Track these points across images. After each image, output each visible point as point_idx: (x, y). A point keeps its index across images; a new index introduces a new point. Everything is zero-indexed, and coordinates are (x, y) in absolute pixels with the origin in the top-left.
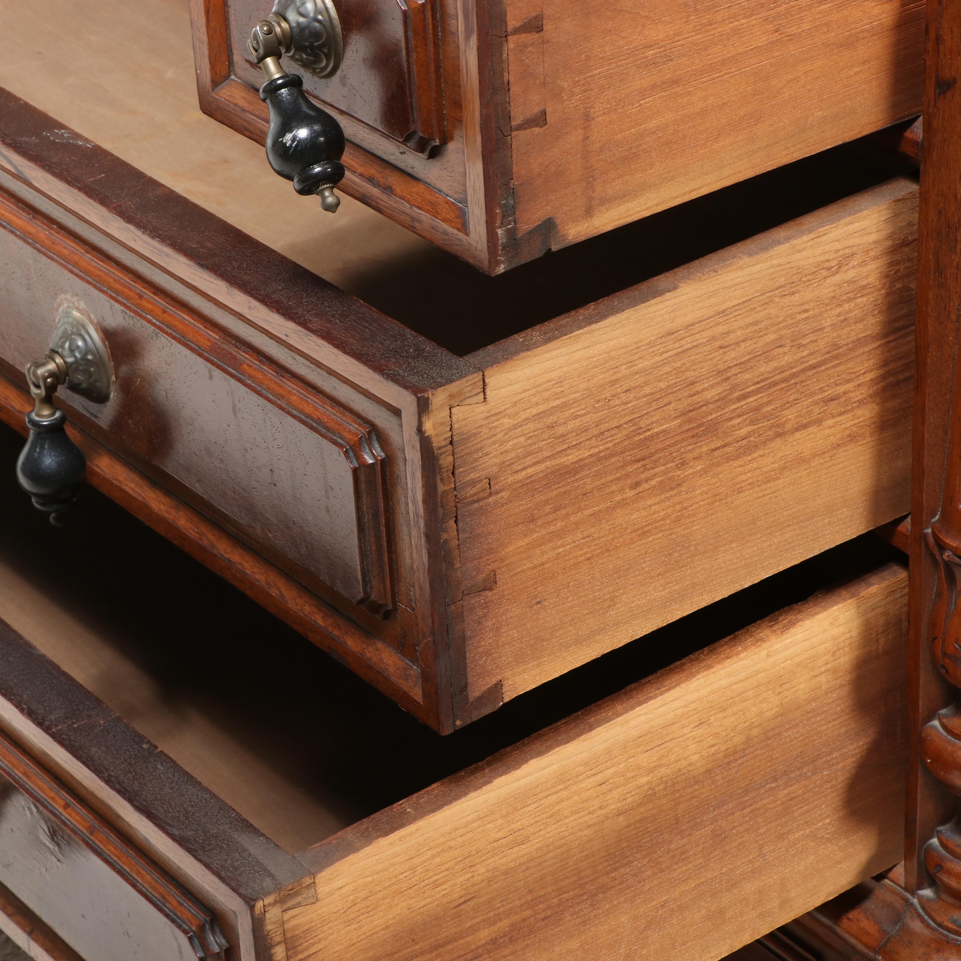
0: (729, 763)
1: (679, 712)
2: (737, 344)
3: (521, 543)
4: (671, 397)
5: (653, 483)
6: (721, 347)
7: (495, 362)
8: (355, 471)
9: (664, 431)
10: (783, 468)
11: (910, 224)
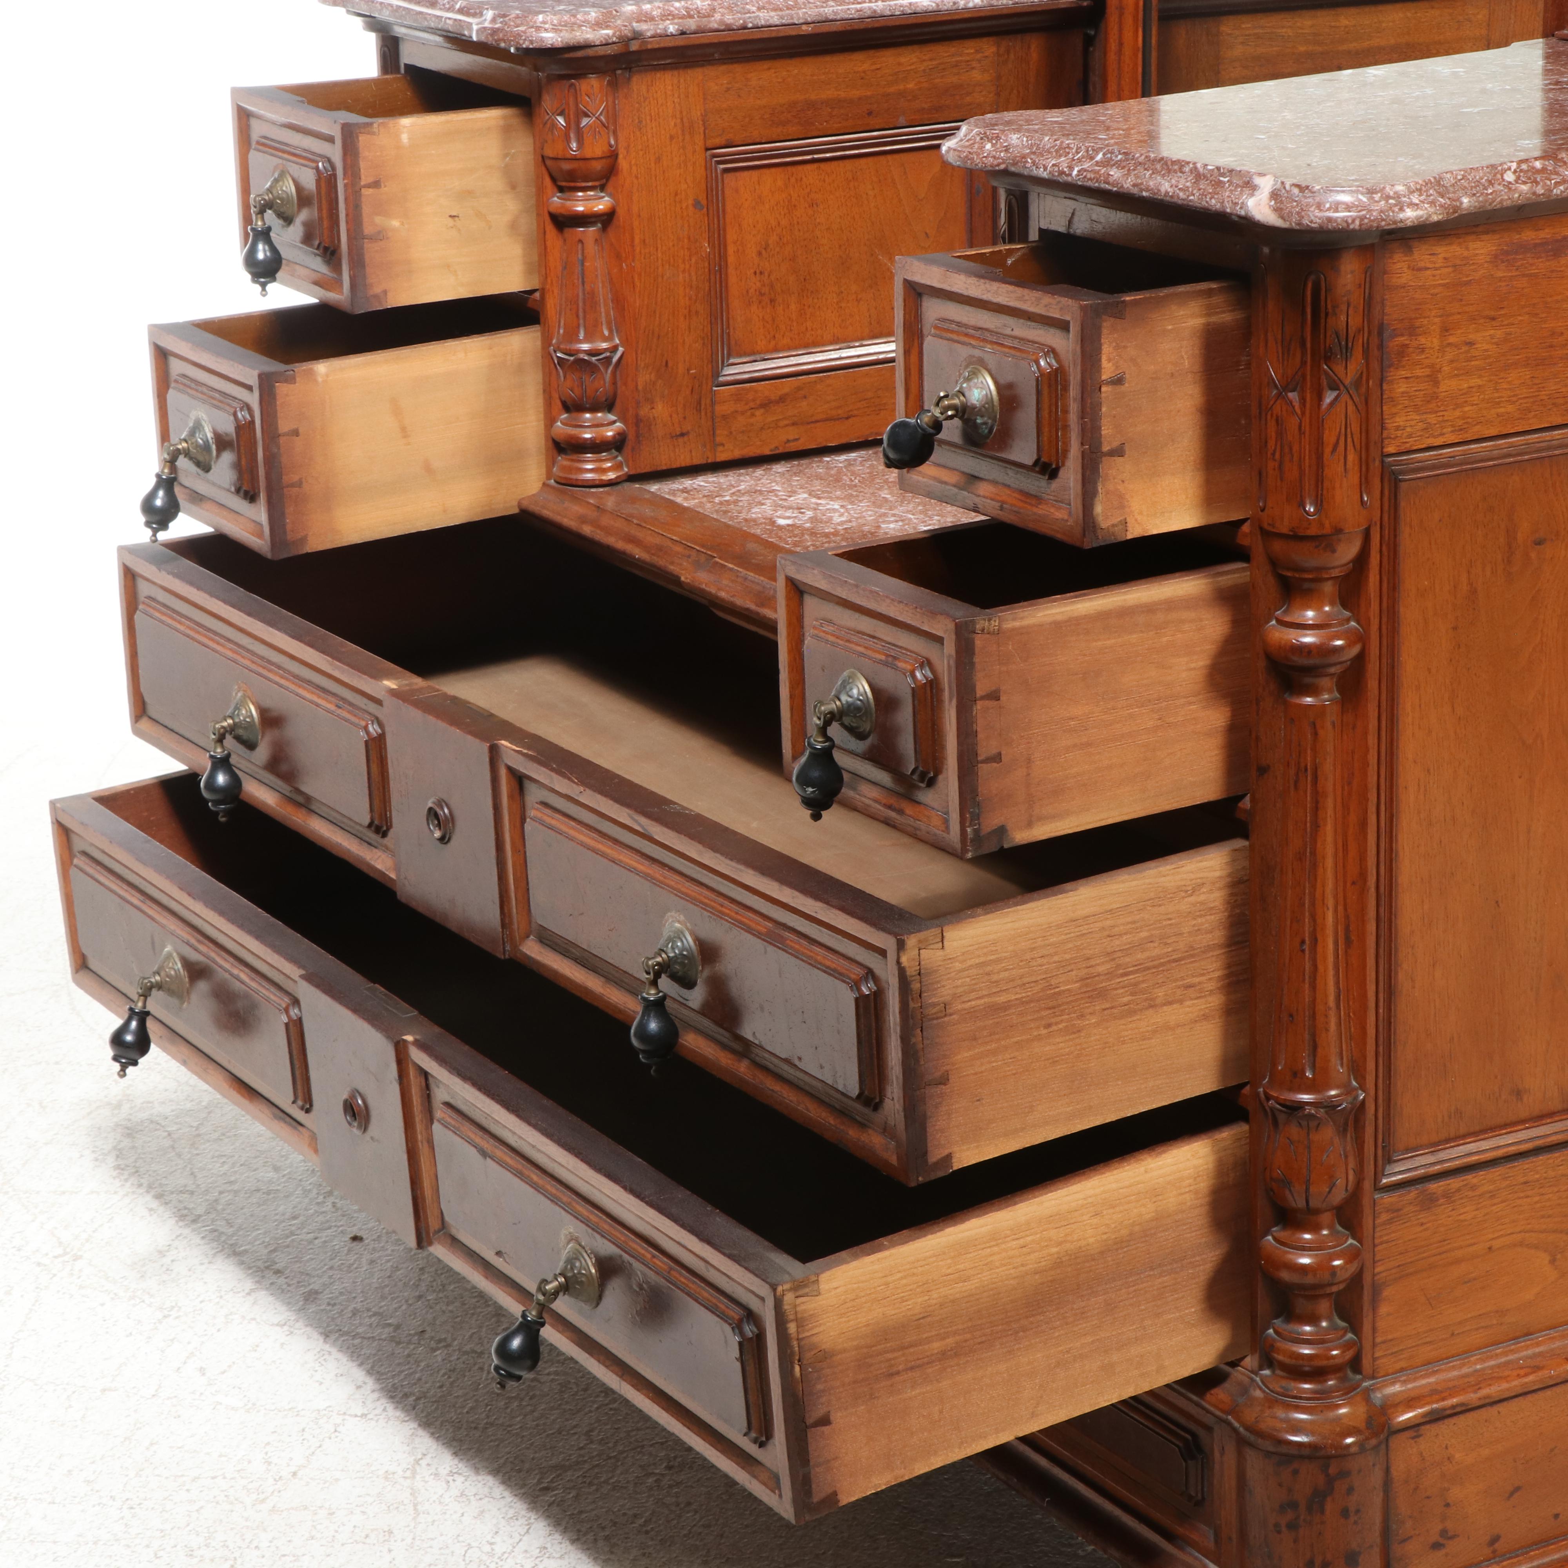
0: (1117, 1250)
1: (1080, 1202)
2: (1120, 935)
3: (966, 1055)
4: (1073, 966)
5: (1061, 1026)
6: (1109, 936)
7: (950, 923)
8: (857, 1000)
9: (1068, 990)
10: (1155, 1032)
11: (1244, 868)
